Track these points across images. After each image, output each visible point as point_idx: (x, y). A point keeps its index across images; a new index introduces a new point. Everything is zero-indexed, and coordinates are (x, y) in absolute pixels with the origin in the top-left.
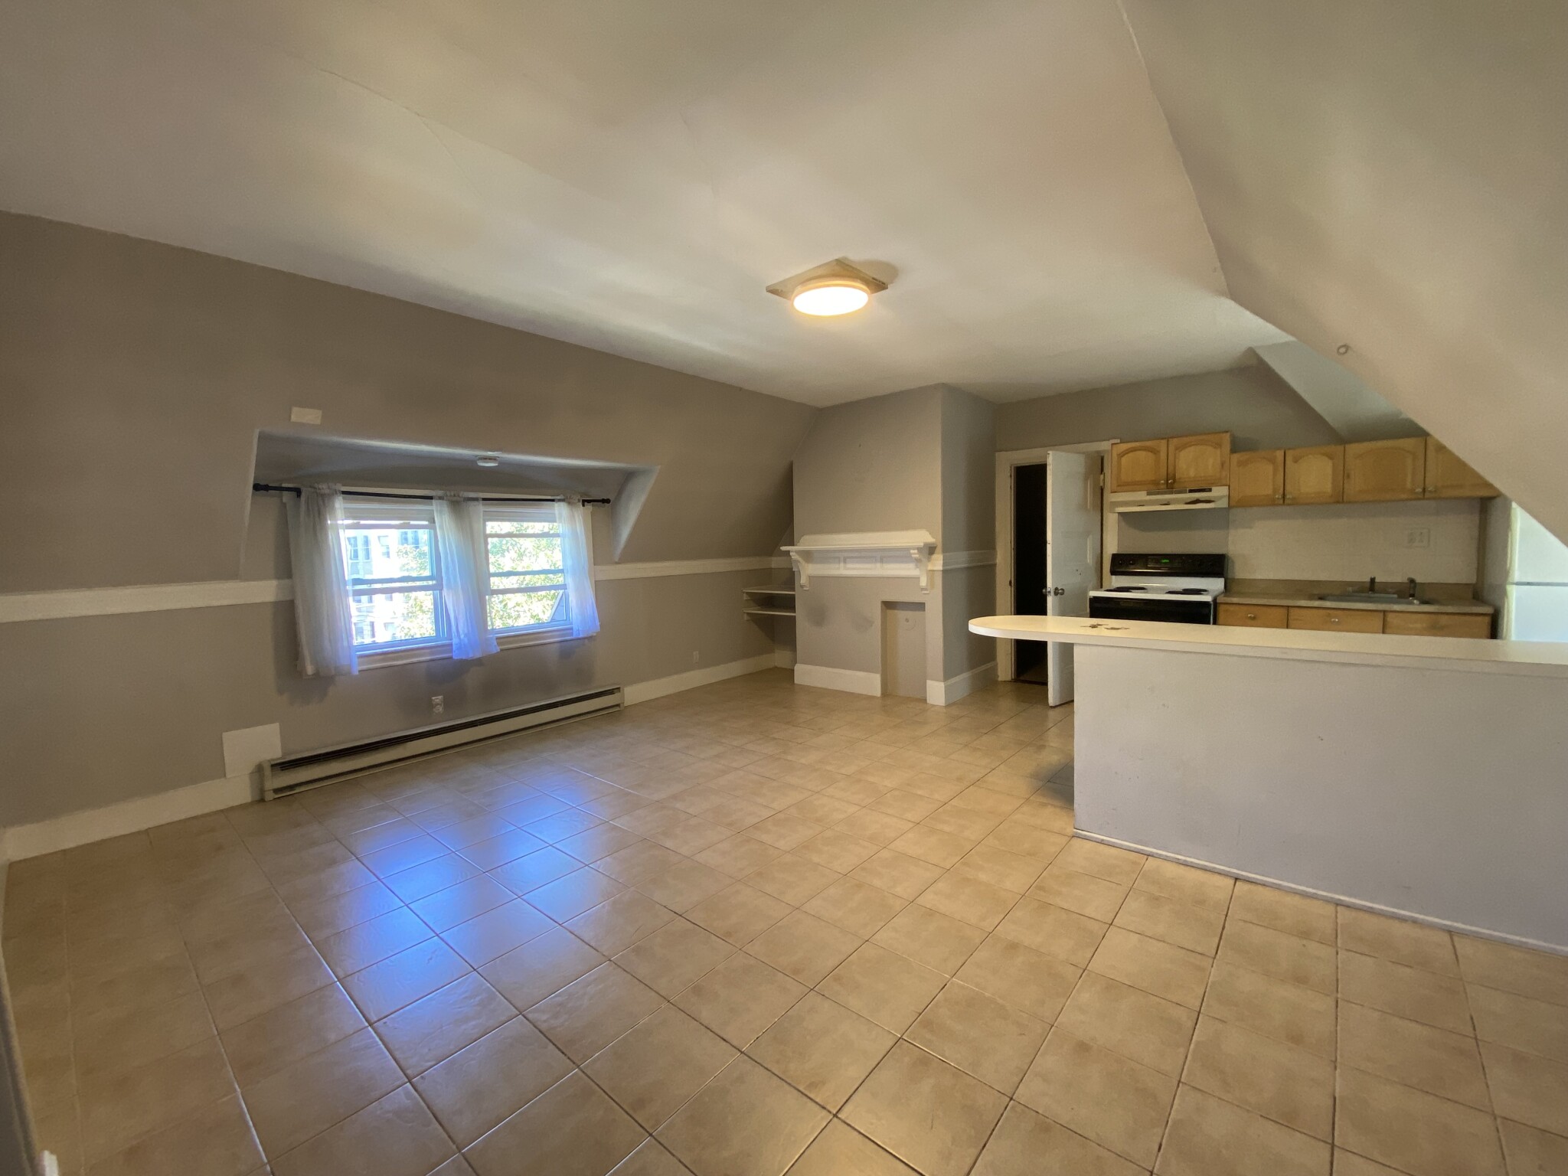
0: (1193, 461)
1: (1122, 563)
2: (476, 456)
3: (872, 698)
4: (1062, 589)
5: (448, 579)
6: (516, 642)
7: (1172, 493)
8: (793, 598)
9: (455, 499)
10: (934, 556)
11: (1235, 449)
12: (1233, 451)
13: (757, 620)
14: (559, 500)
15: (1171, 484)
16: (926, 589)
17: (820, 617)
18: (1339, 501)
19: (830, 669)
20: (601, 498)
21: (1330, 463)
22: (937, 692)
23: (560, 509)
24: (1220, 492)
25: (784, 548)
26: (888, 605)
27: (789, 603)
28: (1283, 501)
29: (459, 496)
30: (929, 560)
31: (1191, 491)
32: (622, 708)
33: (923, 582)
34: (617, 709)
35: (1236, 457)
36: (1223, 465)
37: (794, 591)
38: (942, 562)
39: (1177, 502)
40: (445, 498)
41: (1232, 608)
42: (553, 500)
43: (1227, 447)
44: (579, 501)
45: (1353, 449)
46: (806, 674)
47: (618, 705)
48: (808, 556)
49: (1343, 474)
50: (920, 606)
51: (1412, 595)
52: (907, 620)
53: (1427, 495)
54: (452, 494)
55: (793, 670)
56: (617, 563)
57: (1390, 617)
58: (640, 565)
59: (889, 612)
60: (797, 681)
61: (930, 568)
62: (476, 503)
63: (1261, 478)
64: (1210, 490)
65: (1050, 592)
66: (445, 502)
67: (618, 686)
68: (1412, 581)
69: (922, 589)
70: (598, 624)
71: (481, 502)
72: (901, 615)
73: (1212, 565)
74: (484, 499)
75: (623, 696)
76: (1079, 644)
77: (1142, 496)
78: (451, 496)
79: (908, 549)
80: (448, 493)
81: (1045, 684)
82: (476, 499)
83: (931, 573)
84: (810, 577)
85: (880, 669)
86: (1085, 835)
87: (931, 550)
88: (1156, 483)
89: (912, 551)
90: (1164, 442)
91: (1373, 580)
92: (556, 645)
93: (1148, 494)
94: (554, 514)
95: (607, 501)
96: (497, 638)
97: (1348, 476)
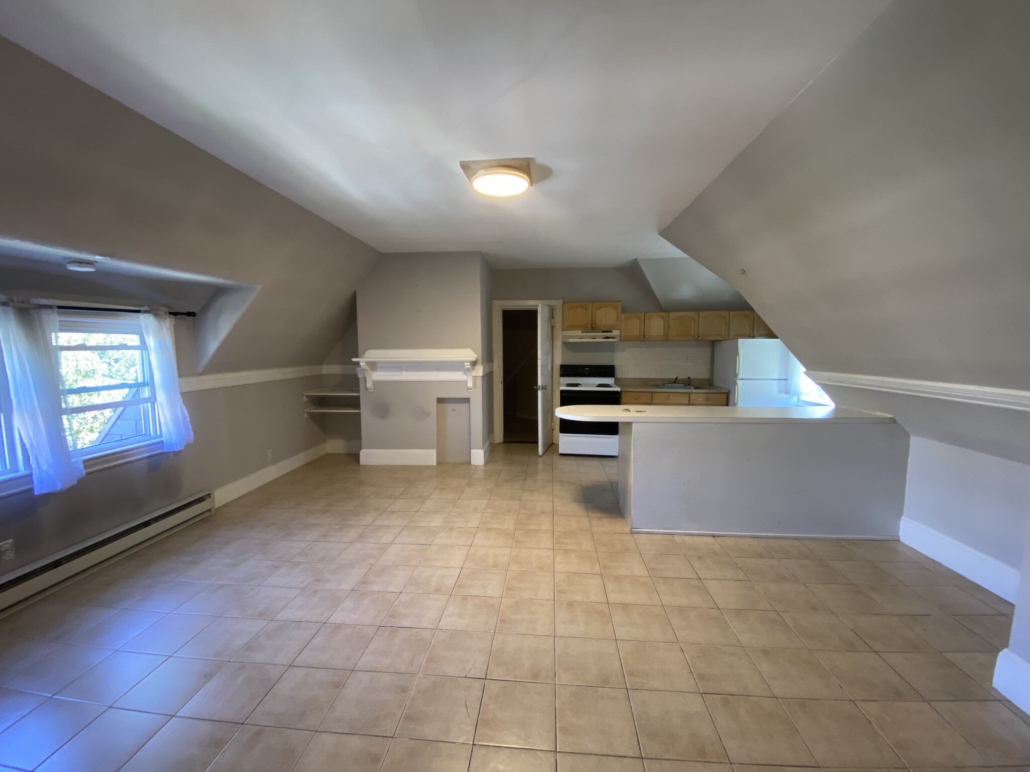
0: (605, 316)
1: (568, 370)
2: (66, 258)
3: (430, 467)
4: (546, 386)
5: (19, 402)
6: (98, 464)
7: (594, 332)
8: (357, 399)
9: (23, 306)
10: (476, 367)
11: (624, 310)
12: (623, 312)
13: (315, 418)
14: (145, 312)
15: (593, 328)
16: (471, 389)
17: (383, 411)
18: (666, 339)
19: (393, 450)
20: (186, 311)
21: (663, 322)
22: (478, 456)
23: (146, 320)
24: (615, 333)
25: (354, 360)
26: (440, 401)
27: (355, 403)
28: (643, 339)
29: (28, 303)
30: (473, 369)
31: (603, 332)
32: (213, 512)
33: (470, 384)
34: (208, 514)
35: (623, 315)
36: (617, 319)
37: (359, 392)
38: (482, 371)
39: (599, 337)
40: (11, 304)
41: (628, 393)
42: (139, 311)
43: (619, 310)
44: (166, 313)
45: (673, 315)
46: (369, 456)
47: (209, 510)
48: (373, 366)
49: (667, 327)
50: (467, 400)
51: (689, 385)
52: (454, 410)
53: (699, 338)
54: (21, 299)
55: (359, 454)
56: (200, 374)
57: (692, 397)
58: (220, 376)
59: (440, 405)
60: (362, 462)
61: (473, 375)
62: (49, 311)
63: (634, 327)
64: (612, 332)
65: (539, 388)
66: (10, 308)
67: (209, 492)
68: (689, 378)
69: (468, 389)
70: (192, 433)
71: (57, 310)
72: (450, 407)
73: (608, 371)
74: (59, 307)
75: (214, 502)
76: (634, 422)
77: (579, 333)
78: (18, 302)
79: (463, 362)
80: (15, 299)
81: (537, 442)
82: (50, 307)
83: (475, 377)
84: (375, 382)
85: (436, 447)
86: (638, 531)
87: (474, 364)
88: (586, 326)
89: (466, 364)
90: (590, 304)
91: (677, 378)
92: (145, 461)
93: (582, 332)
94: (141, 326)
95: (190, 314)
96: (84, 461)
97: (670, 328)
